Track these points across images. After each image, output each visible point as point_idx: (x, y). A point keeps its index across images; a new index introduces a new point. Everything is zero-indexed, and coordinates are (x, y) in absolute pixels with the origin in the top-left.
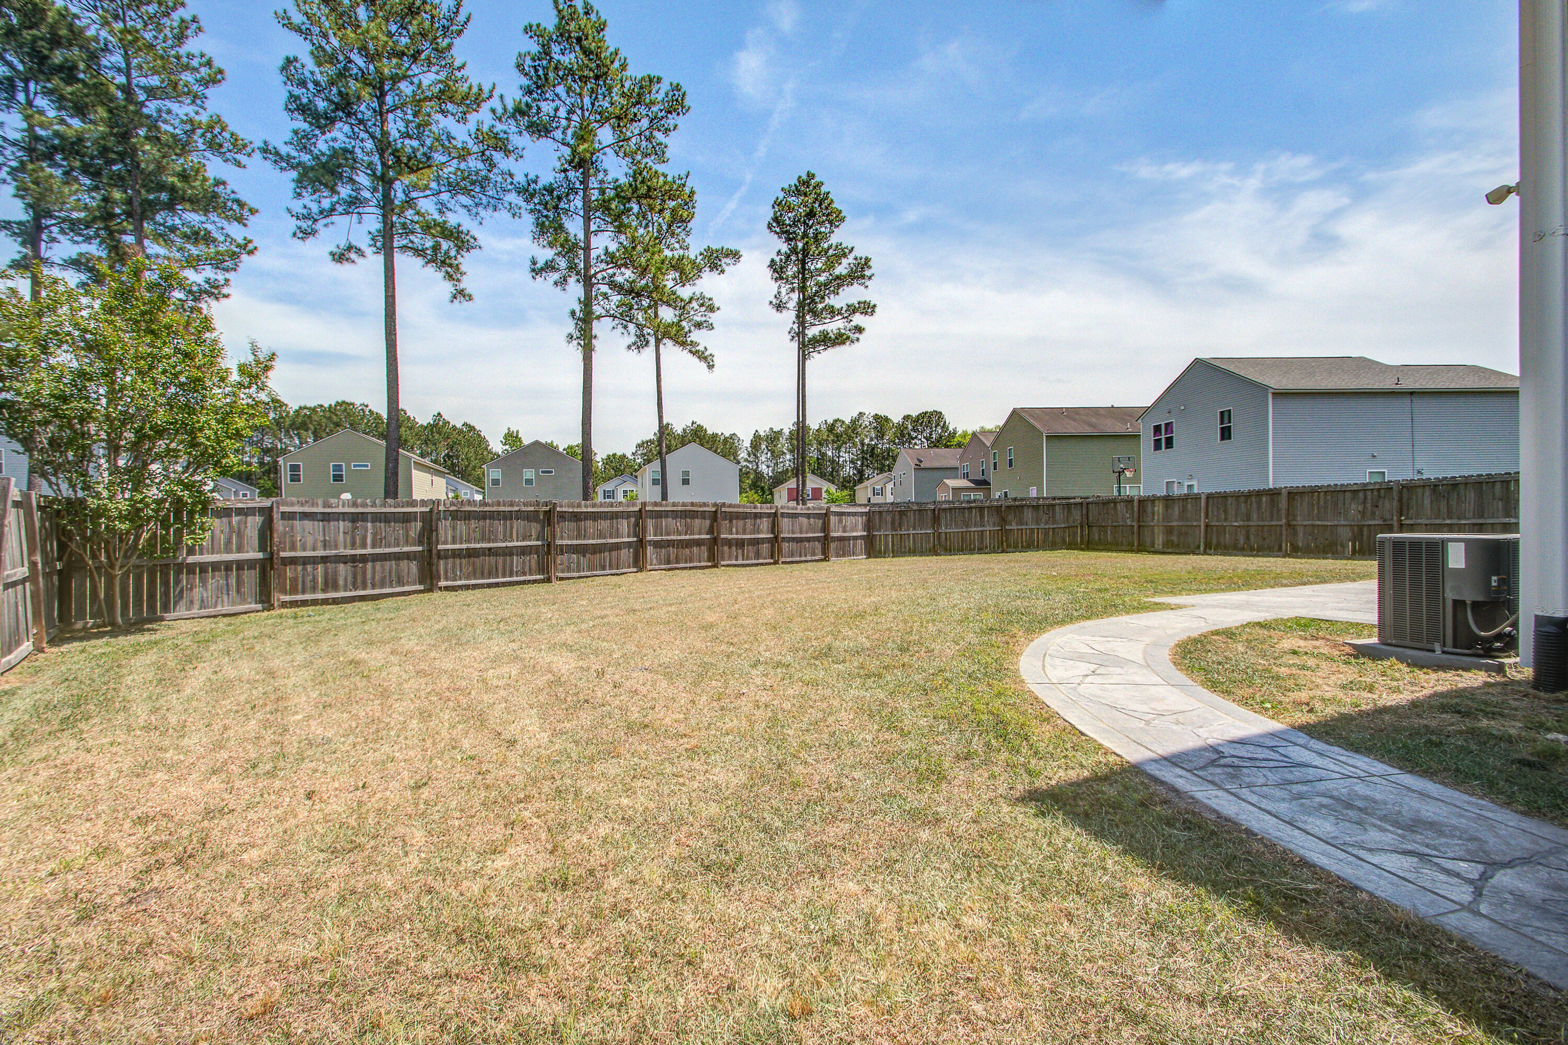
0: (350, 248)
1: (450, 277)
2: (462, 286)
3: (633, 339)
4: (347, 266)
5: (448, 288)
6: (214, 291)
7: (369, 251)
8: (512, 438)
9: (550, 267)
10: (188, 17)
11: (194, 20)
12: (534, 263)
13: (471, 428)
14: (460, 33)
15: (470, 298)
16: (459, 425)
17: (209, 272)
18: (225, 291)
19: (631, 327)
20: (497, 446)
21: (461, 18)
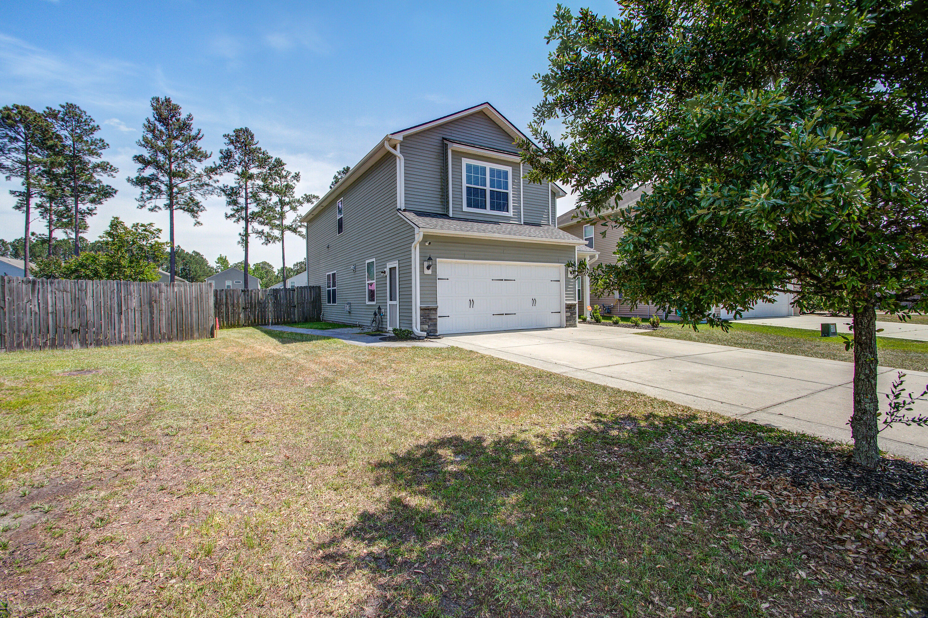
0: (156, 207)
1: (194, 217)
2: (198, 220)
3: (264, 241)
4: (154, 213)
5: (193, 221)
6: (90, 212)
7: (163, 209)
8: (222, 260)
9: (233, 216)
10: (96, 126)
11: (98, 126)
12: (226, 214)
13: (198, 254)
14: (200, 139)
15: (202, 224)
16: (191, 252)
17: (89, 205)
18: (95, 212)
19: (263, 237)
20: (212, 263)
21: (200, 136)
